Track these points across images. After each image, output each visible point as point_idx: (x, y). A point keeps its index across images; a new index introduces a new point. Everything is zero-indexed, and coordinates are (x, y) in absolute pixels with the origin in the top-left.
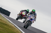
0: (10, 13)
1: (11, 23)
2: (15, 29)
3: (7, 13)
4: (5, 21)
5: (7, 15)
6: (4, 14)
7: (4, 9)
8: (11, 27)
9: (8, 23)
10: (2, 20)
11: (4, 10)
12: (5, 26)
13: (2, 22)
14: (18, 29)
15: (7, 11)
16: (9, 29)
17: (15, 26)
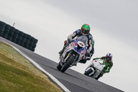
0: (36, 41)
1: (38, 69)
2: (50, 86)
3: (28, 42)
4: (23, 64)
5: (29, 49)
6: (20, 45)
7: (20, 32)
8: (38, 80)
9: (32, 69)
10: (15, 62)
11: (21, 34)
12: (24, 79)
13: (15, 66)
14: (59, 86)
15: (28, 37)
16: (34, 87)
17: (49, 78)
